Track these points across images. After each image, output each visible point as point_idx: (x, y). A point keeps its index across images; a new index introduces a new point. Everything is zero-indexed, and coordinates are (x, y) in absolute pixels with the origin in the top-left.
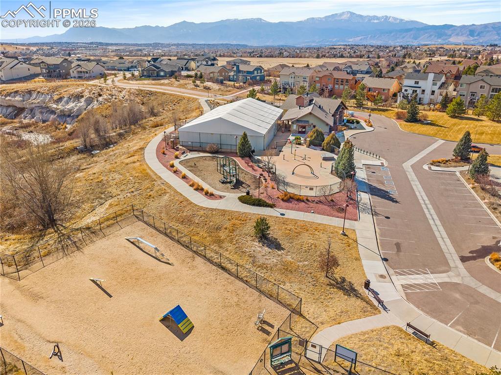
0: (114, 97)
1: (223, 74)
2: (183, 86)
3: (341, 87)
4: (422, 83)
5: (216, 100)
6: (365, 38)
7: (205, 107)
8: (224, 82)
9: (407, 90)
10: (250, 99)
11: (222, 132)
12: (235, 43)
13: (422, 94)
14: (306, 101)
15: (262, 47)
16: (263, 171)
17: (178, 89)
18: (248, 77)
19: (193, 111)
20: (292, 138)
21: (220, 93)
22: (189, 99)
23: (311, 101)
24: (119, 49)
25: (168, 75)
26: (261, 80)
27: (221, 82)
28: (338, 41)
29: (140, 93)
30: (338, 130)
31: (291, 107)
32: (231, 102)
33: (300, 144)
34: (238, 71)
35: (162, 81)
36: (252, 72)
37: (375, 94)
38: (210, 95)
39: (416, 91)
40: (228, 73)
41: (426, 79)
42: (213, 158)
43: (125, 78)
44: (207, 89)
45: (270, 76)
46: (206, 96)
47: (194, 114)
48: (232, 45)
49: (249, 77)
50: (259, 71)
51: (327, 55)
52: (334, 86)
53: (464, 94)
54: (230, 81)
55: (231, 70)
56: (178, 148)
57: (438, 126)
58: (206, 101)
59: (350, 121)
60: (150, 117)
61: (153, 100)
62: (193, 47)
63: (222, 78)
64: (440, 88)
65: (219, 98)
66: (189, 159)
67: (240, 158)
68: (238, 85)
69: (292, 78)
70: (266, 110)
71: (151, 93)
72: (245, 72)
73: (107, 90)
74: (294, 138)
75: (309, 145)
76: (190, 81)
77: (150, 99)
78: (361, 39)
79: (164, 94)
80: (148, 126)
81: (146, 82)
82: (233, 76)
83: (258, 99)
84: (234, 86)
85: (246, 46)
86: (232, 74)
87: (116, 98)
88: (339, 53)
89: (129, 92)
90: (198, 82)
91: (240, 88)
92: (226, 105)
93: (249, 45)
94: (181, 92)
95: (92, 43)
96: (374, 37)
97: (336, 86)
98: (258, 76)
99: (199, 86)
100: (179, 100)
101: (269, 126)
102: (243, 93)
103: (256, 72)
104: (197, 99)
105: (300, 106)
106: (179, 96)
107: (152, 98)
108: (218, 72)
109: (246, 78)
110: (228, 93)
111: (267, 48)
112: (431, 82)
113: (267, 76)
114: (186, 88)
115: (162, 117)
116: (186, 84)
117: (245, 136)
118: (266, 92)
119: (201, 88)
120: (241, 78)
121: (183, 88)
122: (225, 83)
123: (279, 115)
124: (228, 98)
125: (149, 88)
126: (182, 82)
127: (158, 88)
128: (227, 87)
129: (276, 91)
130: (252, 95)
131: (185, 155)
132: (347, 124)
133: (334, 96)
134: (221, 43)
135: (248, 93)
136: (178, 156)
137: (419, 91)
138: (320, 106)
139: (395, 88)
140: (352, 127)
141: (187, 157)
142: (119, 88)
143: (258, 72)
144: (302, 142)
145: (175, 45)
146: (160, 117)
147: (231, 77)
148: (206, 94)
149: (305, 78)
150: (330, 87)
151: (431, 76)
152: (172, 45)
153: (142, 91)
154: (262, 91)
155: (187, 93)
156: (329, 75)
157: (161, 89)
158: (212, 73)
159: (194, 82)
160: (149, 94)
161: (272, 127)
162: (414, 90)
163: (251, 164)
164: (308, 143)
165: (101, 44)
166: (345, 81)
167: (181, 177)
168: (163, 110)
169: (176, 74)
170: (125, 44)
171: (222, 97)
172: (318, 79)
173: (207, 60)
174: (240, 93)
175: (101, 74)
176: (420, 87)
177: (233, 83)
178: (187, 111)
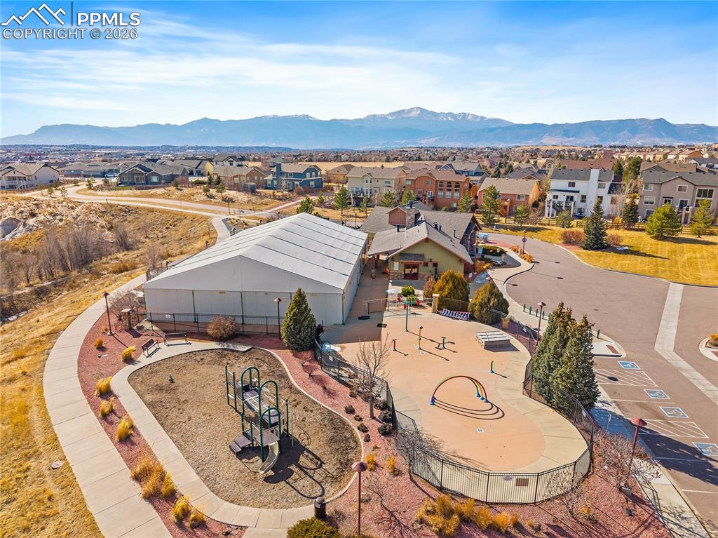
0: (58, 217)
1: (256, 178)
2: (188, 198)
3: (448, 194)
4: (580, 185)
5: (241, 219)
6: (440, 139)
7: (222, 231)
8: (257, 190)
9: (557, 196)
10: (304, 214)
11: (247, 288)
12: (274, 145)
13: (582, 201)
14: (409, 217)
15: (311, 150)
16: (352, 396)
17: (178, 203)
18: (296, 183)
19: (197, 238)
20: (394, 290)
21: (249, 208)
22: (194, 219)
23: (418, 215)
24: (110, 153)
25: (163, 181)
26: (316, 187)
27: (252, 191)
28: (408, 143)
29: (108, 210)
30: (478, 270)
31: (380, 229)
32: (268, 222)
33: (417, 305)
34: (280, 173)
35: (153, 191)
36: (303, 175)
37: (506, 203)
38: (232, 210)
39: (572, 198)
40: (264, 176)
41: (586, 177)
42: (222, 354)
43: (90, 186)
44: (228, 201)
45: (329, 181)
46: (224, 212)
47: (199, 244)
48: (270, 148)
49: (298, 183)
50: (313, 173)
51: (400, 158)
52: (436, 193)
53: (652, 200)
54: (266, 188)
55: (269, 173)
56: (141, 328)
57: (645, 255)
58: (224, 221)
59: (489, 250)
60: (118, 251)
61: (129, 222)
62: (218, 151)
63: (254, 184)
64: (609, 193)
65: (247, 216)
66: (159, 363)
67: (288, 352)
68: (280, 194)
69: (367, 182)
70: (336, 235)
71: (129, 210)
72: (291, 175)
73: (48, 206)
74: (399, 289)
75: (439, 309)
76: (200, 189)
77: (126, 220)
78: (436, 141)
79: (151, 210)
80: (107, 269)
81: (125, 192)
82: (272, 181)
83: (316, 215)
84: (274, 195)
85: (290, 149)
86: (270, 177)
87: (61, 220)
88: (415, 155)
89: (87, 208)
90: (213, 191)
91: (284, 199)
92: (260, 226)
93: (294, 148)
94: (181, 207)
95: (73, 146)
96: (452, 137)
97: (440, 193)
98: (312, 180)
99: (214, 198)
100: (176, 220)
101: (349, 269)
102: (289, 206)
103: (308, 174)
104: (208, 217)
105: (398, 227)
106: (177, 213)
107: (130, 218)
108: (247, 175)
109: (294, 183)
110: (263, 207)
111: (318, 151)
112: (596, 183)
113: (325, 182)
114: (192, 201)
115: (141, 251)
116: (193, 195)
117: (301, 299)
118: (327, 204)
119: (218, 200)
120: (284, 184)
121: (187, 201)
122: (258, 193)
123: (362, 243)
124: (263, 214)
125: (128, 201)
126: (186, 191)
127: (142, 202)
128: (261, 197)
129: (344, 202)
130: (306, 208)
131: (152, 349)
132: (486, 256)
133: (444, 208)
134: (256, 145)
135: (299, 206)
136: (133, 356)
137: (577, 197)
138: (436, 225)
139: (534, 193)
140: (499, 262)
141: (156, 358)
142: (71, 202)
143: (311, 175)
144: (421, 298)
145: (192, 148)
146: (135, 252)
147: (270, 182)
148: (226, 209)
149: (389, 183)
150: (430, 194)
151: (595, 173)
152: (188, 148)
153: (111, 206)
154: (321, 203)
155: (192, 209)
156: (428, 175)
157: (148, 203)
158: (236, 176)
159: (206, 190)
160: (125, 212)
161: (354, 270)
162: (568, 197)
163: (319, 372)
164: (435, 303)
165: (85, 147)
166: (453, 185)
167: (117, 439)
168: (146, 237)
169: (178, 179)
170: (121, 147)
171: (252, 214)
172: (409, 183)
173: (231, 159)
174: (284, 206)
175: (51, 181)
176: (578, 192)
177: (271, 191)
178: (187, 239)
